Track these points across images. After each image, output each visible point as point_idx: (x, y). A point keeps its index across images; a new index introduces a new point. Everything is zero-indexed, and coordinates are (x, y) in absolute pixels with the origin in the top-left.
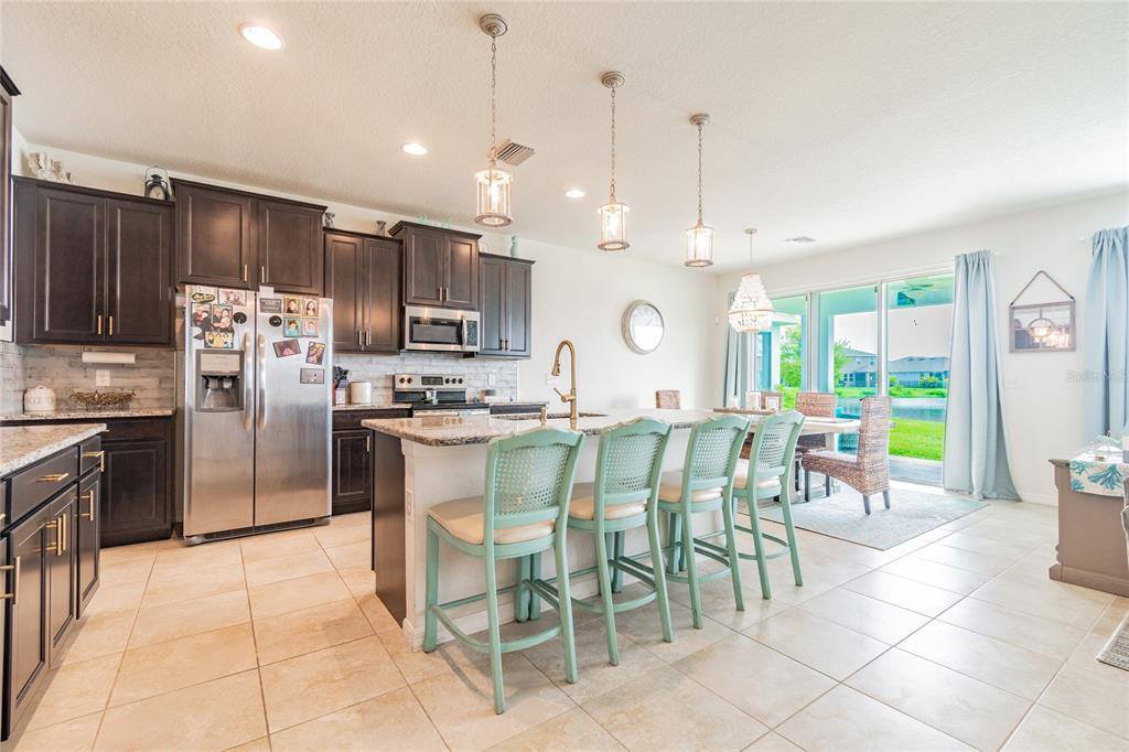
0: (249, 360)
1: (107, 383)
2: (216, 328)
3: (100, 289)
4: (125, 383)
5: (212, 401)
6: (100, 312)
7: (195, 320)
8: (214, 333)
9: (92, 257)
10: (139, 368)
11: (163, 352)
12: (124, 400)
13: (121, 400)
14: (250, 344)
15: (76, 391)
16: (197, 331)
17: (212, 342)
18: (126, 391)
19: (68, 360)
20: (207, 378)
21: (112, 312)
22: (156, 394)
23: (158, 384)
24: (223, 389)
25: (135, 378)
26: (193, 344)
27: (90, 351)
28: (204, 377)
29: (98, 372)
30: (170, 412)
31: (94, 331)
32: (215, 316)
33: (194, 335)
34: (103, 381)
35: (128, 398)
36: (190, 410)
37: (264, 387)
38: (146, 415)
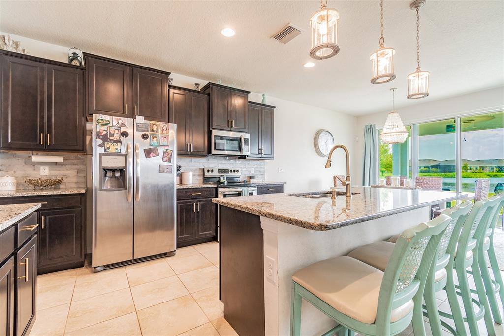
0: (130, 160)
1: (47, 174)
2: (111, 140)
3: (42, 117)
4: (57, 174)
5: (109, 184)
6: (42, 131)
7: (98, 135)
8: (110, 143)
9: (37, 98)
10: (65, 165)
11: (79, 155)
12: (56, 183)
13: (55, 184)
14: (131, 151)
15: (29, 178)
16: (100, 142)
17: (108, 148)
18: (58, 178)
19: (24, 160)
20: (106, 170)
21: (49, 131)
22: (75, 180)
23: (76, 174)
24: (115, 177)
25: (64, 171)
26: (98, 150)
27: (37, 154)
28: (104, 170)
29: (42, 167)
30: (83, 191)
31: (38, 143)
32: (110, 133)
33: (98, 144)
34: (45, 172)
35: (59, 182)
36: (96, 189)
37: (139, 176)
38: (70, 193)
